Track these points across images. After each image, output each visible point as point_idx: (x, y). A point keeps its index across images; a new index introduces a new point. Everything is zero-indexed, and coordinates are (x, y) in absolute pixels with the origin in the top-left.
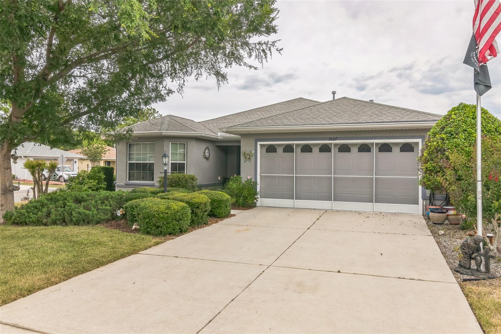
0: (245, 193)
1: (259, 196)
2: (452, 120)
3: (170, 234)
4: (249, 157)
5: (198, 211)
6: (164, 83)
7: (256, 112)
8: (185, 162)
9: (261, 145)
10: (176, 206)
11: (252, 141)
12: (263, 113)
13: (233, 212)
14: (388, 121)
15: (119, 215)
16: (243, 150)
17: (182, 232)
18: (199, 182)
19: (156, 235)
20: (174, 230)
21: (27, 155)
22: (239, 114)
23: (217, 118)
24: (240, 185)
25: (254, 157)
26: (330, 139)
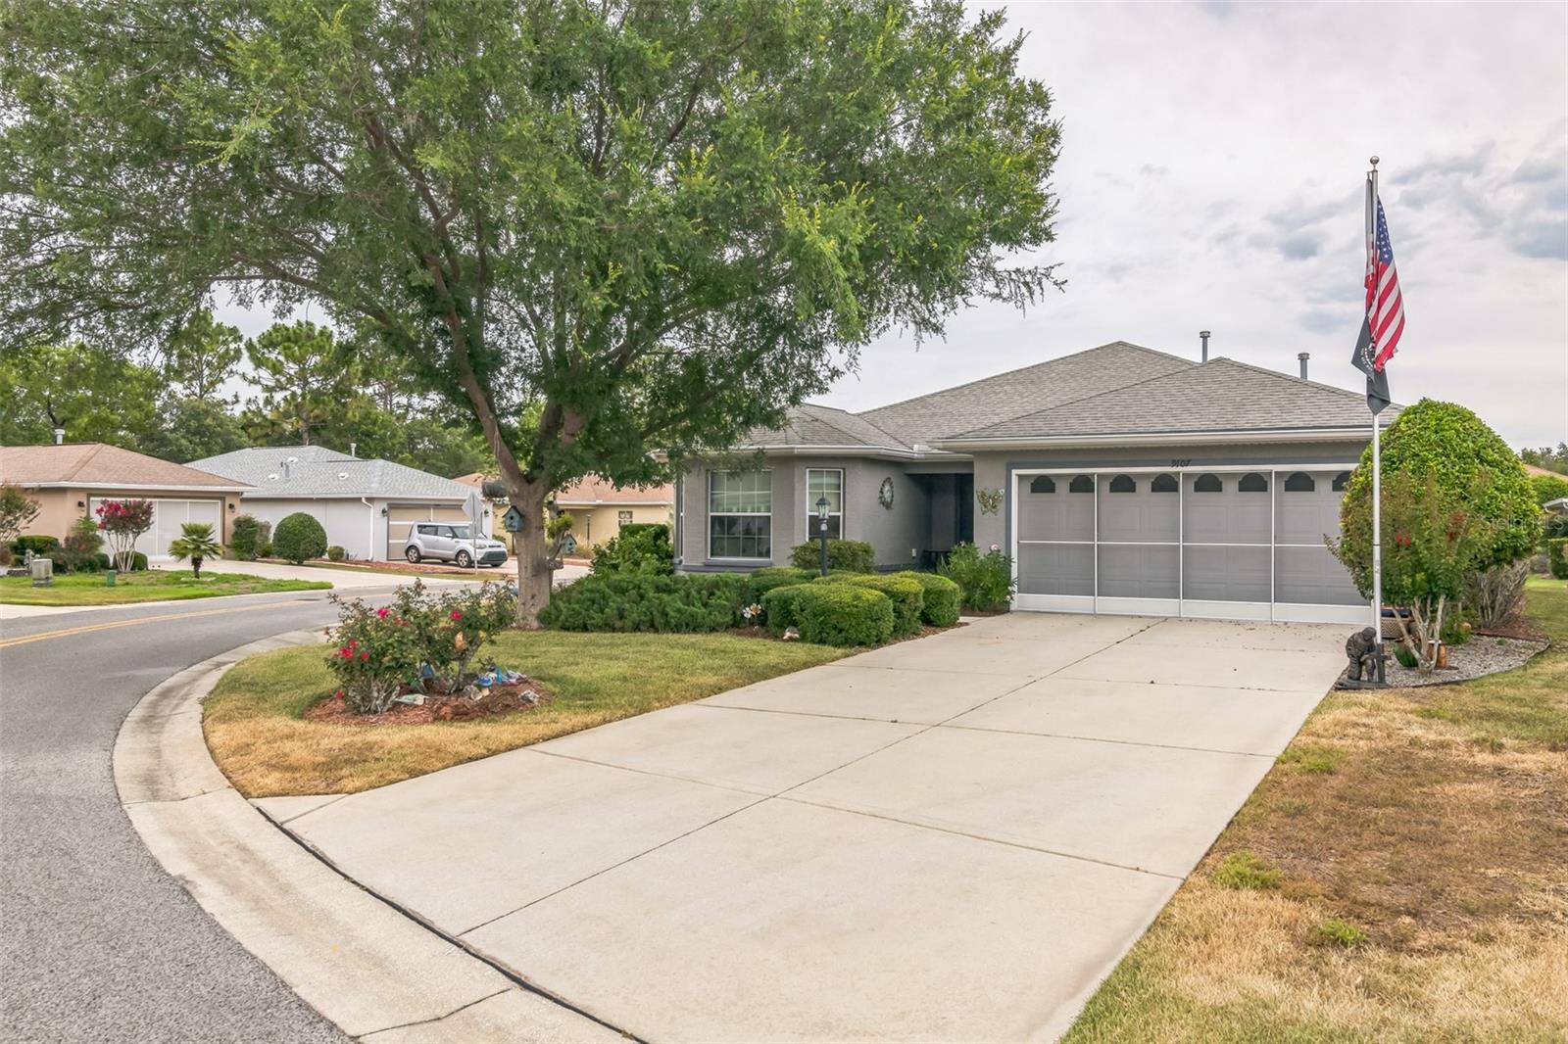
0: (987, 580)
1: (1015, 588)
2: (1399, 434)
3: (861, 644)
4: (992, 503)
5: (904, 608)
6: (826, 357)
7: (1000, 385)
8: (840, 514)
9: (1021, 477)
10: (872, 595)
11: (999, 470)
12: (1020, 387)
13: (962, 619)
14: (1301, 424)
15: (748, 615)
16: (979, 486)
17: (880, 642)
18: (877, 559)
19: (836, 645)
20: (868, 636)
21: (374, 496)
22: (957, 392)
23: (902, 404)
24: (974, 564)
25: (1004, 502)
26: (1175, 463)
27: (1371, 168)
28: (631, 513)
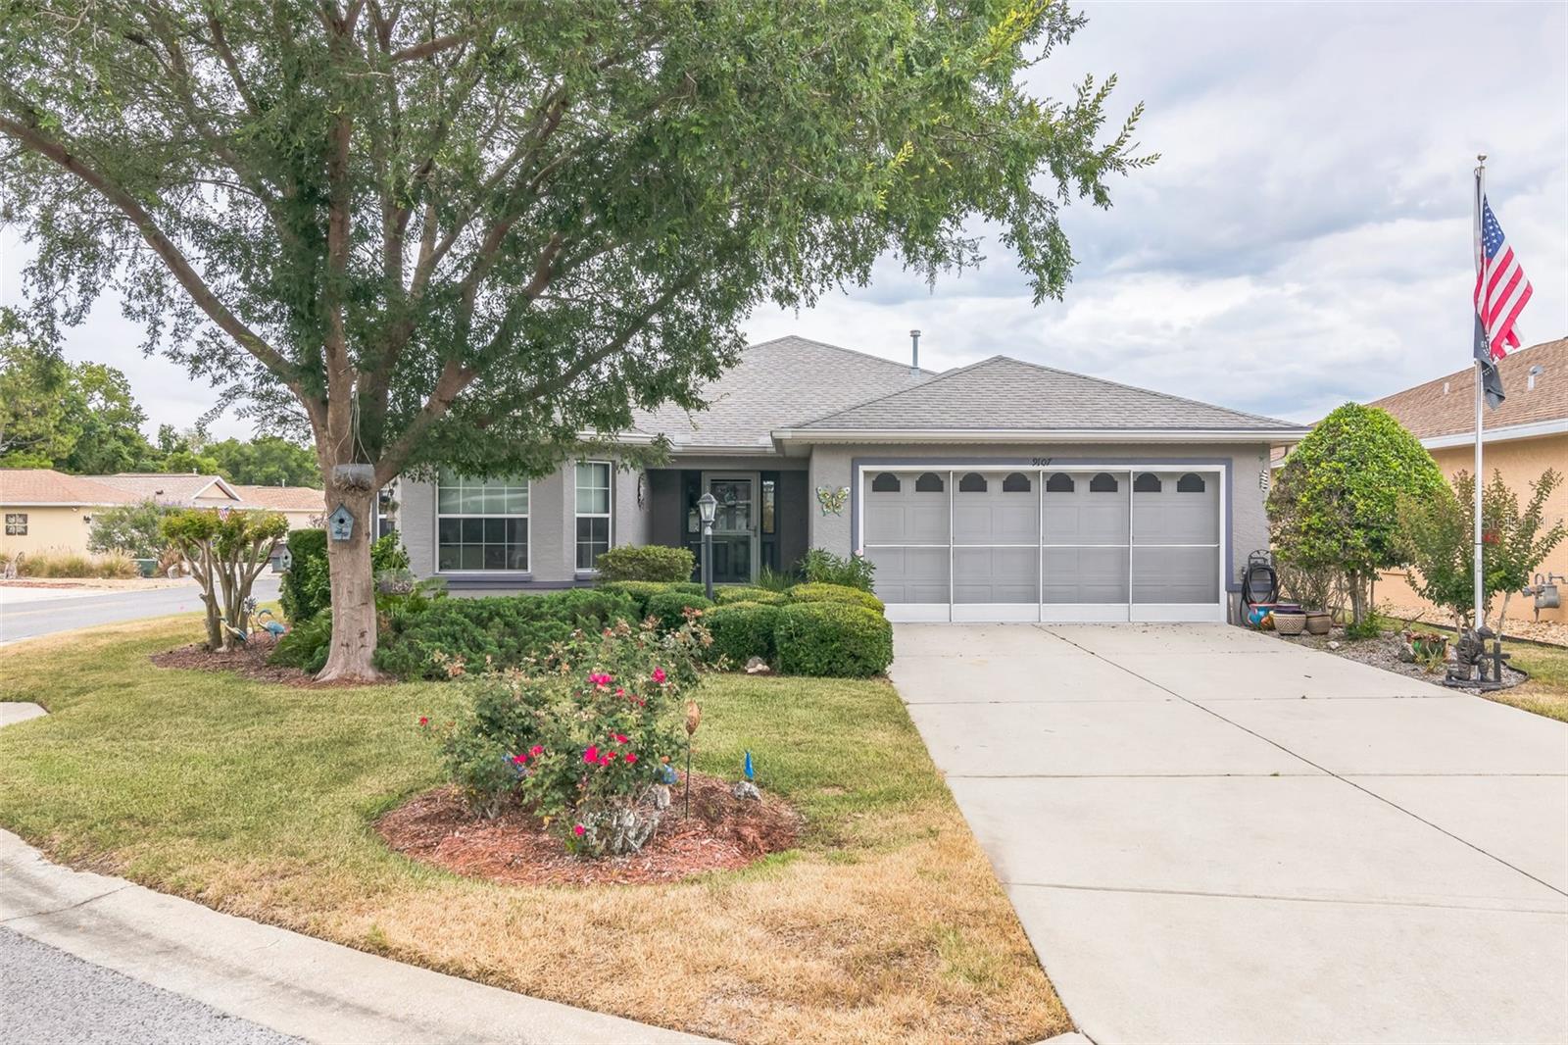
4: (832, 503)
8: (607, 514)
9: (866, 473)
11: (843, 464)
16: (820, 483)
25: (848, 504)
26: (1036, 462)
27: (1478, 164)
28: (25, 518)
